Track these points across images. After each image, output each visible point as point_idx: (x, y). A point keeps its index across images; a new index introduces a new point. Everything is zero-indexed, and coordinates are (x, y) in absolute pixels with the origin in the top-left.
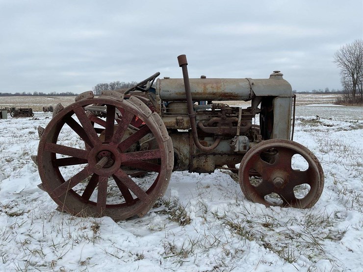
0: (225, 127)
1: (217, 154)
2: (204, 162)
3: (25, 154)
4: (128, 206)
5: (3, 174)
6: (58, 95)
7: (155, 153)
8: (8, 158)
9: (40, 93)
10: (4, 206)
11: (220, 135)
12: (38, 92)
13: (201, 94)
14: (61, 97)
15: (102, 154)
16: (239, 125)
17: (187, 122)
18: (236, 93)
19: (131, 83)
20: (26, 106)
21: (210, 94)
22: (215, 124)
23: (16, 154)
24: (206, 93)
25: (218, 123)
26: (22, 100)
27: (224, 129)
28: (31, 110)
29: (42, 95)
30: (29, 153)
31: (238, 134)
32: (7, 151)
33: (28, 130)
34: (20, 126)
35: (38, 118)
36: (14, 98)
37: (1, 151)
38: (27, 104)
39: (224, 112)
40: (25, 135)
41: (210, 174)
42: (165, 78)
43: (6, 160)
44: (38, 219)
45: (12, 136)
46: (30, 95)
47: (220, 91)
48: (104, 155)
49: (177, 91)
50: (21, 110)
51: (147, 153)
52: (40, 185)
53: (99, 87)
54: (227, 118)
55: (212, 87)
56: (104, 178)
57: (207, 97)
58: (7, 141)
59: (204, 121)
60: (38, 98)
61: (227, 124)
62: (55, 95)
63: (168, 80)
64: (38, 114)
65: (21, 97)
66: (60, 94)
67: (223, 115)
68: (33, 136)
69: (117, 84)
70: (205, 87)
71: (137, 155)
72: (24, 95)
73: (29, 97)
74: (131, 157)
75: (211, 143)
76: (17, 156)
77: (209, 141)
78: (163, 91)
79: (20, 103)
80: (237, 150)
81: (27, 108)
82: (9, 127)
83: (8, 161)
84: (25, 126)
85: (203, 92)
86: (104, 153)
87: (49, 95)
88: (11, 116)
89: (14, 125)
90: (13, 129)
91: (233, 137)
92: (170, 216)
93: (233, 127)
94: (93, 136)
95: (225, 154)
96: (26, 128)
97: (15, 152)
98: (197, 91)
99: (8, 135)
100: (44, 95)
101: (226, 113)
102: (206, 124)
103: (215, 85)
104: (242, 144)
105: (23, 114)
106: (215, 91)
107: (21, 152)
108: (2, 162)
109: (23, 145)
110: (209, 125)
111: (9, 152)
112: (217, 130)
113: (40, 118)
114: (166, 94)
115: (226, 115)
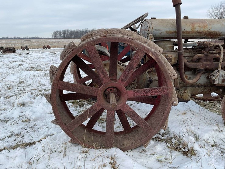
0: (207, 63)
1: (195, 86)
2: (183, 93)
3: (21, 82)
4: (126, 133)
5: (9, 101)
6: (29, 39)
7: (163, 90)
8: (8, 86)
9: (18, 38)
10: (16, 135)
11: (202, 70)
12: (17, 37)
13: (189, 32)
14: (32, 40)
15: (109, 91)
16: (221, 61)
17: (175, 59)
18: (221, 32)
19: (76, 30)
20: (10, 46)
21: (197, 32)
22: (199, 60)
23: (14, 82)
24: (194, 32)
25: (201, 59)
26: (7, 42)
27: (206, 65)
28: (14, 48)
29: (19, 38)
30: (24, 81)
31: (220, 69)
32: (7, 80)
33: (17, 63)
34: (11, 60)
35: (21, 54)
36: (2, 41)
37: (2, 80)
38: (10, 45)
39: (207, 50)
40: (17, 67)
41: (187, 102)
42: (152, 18)
43: (7, 87)
44: (52, 152)
45: (7, 68)
46: (11, 39)
47: (206, 30)
48: (111, 91)
49: (168, 30)
50: (7, 48)
51: (154, 90)
52: (53, 120)
53: (55, 33)
54: (210, 55)
55: (199, 26)
56: (112, 112)
57: (193, 35)
58: (5, 72)
59: (187, 58)
60: (17, 41)
61: (209, 60)
62: (27, 39)
63: (154, 20)
64: (18, 51)
65: (6, 40)
66: (31, 38)
67: (206, 52)
68: (22, 67)
69: (67, 31)
70: (193, 26)
71: (144, 92)
72: (7, 38)
73: (11, 40)
74: (137, 94)
75: (191, 76)
76: (15, 84)
77: (189, 74)
78: (155, 30)
79: (5, 44)
80: (216, 83)
81: (11, 47)
82: (3, 61)
83: (9, 89)
84: (14, 60)
85: (191, 30)
86: (111, 90)
87: (24, 39)
88: (1, 52)
89: (6, 59)
90: (7, 62)
91: (213, 71)
92: (168, 144)
93: (214, 63)
94: (103, 74)
95: (202, 86)
96: (16, 61)
97: (13, 81)
98: (186, 30)
99: (4, 67)
100: (21, 39)
101: (209, 50)
102: (189, 60)
103: (201, 24)
104: (221, 78)
105: (9, 51)
106: (202, 30)
107: (18, 81)
108: (6, 90)
109: (17, 75)
110: (192, 61)
111: (8, 80)
112: (200, 66)
113: (23, 54)
114: (158, 33)
115: (210, 52)
